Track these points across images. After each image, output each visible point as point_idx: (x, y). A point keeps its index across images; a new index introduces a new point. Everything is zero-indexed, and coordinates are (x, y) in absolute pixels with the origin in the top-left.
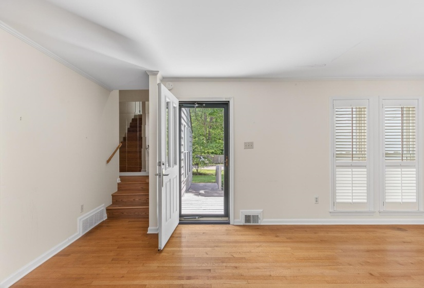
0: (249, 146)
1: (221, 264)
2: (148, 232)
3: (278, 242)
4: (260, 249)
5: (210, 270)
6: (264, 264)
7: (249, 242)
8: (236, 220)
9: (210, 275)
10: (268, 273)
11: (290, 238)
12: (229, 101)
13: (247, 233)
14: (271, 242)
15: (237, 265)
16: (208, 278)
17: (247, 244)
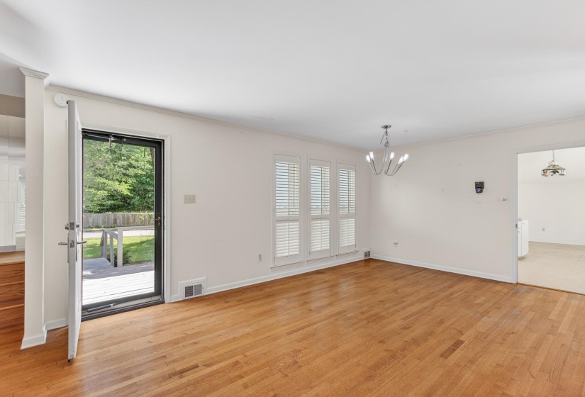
0: (190, 199)
1: (176, 346)
2: (23, 347)
3: (230, 307)
4: (214, 318)
5: (165, 356)
6: (223, 331)
7: (200, 315)
8: (173, 296)
9: (166, 360)
10: (232, 336)
11: (242, 301)
12: (163, 140)
13: (192, 307)
14: (222, 309)
15: (195, 340)
16: (167, 364)
17: (198, 318)
